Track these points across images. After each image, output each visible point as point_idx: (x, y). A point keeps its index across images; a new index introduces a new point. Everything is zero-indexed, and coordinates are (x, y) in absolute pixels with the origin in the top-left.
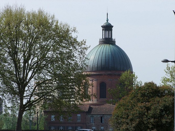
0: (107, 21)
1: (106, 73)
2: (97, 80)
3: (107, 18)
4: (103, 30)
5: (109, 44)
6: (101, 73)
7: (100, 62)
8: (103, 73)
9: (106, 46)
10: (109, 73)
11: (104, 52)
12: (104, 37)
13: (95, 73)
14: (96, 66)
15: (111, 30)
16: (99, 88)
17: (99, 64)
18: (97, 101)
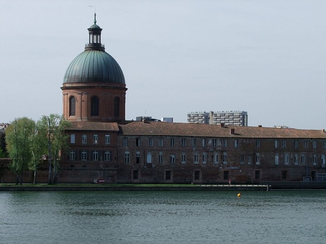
0: (95, 23)
1: (100, 85)
2: (88, 94)
3: (95, 20)
4: (90, 34)
5: (100, 50)
6: (93, 85)
7: (92, 72)
8: (96, 85)
9: (95, 52)
10: (103, 85)
11: (95, 59)
12: (91, 42)
13: (85, 85)
14: (87, 76)
15: (100, 34)
16: (90, 103)
17: (91, 74)
18: (88, 119)
